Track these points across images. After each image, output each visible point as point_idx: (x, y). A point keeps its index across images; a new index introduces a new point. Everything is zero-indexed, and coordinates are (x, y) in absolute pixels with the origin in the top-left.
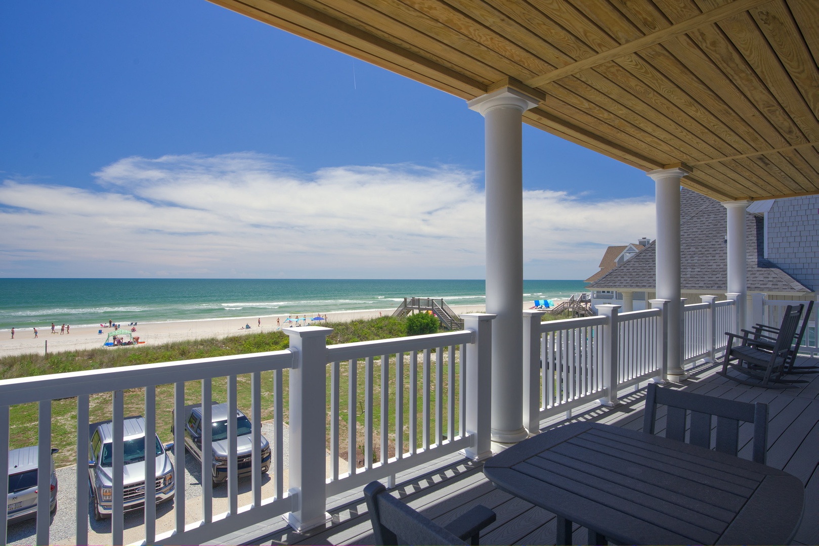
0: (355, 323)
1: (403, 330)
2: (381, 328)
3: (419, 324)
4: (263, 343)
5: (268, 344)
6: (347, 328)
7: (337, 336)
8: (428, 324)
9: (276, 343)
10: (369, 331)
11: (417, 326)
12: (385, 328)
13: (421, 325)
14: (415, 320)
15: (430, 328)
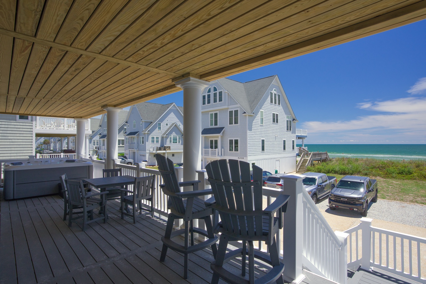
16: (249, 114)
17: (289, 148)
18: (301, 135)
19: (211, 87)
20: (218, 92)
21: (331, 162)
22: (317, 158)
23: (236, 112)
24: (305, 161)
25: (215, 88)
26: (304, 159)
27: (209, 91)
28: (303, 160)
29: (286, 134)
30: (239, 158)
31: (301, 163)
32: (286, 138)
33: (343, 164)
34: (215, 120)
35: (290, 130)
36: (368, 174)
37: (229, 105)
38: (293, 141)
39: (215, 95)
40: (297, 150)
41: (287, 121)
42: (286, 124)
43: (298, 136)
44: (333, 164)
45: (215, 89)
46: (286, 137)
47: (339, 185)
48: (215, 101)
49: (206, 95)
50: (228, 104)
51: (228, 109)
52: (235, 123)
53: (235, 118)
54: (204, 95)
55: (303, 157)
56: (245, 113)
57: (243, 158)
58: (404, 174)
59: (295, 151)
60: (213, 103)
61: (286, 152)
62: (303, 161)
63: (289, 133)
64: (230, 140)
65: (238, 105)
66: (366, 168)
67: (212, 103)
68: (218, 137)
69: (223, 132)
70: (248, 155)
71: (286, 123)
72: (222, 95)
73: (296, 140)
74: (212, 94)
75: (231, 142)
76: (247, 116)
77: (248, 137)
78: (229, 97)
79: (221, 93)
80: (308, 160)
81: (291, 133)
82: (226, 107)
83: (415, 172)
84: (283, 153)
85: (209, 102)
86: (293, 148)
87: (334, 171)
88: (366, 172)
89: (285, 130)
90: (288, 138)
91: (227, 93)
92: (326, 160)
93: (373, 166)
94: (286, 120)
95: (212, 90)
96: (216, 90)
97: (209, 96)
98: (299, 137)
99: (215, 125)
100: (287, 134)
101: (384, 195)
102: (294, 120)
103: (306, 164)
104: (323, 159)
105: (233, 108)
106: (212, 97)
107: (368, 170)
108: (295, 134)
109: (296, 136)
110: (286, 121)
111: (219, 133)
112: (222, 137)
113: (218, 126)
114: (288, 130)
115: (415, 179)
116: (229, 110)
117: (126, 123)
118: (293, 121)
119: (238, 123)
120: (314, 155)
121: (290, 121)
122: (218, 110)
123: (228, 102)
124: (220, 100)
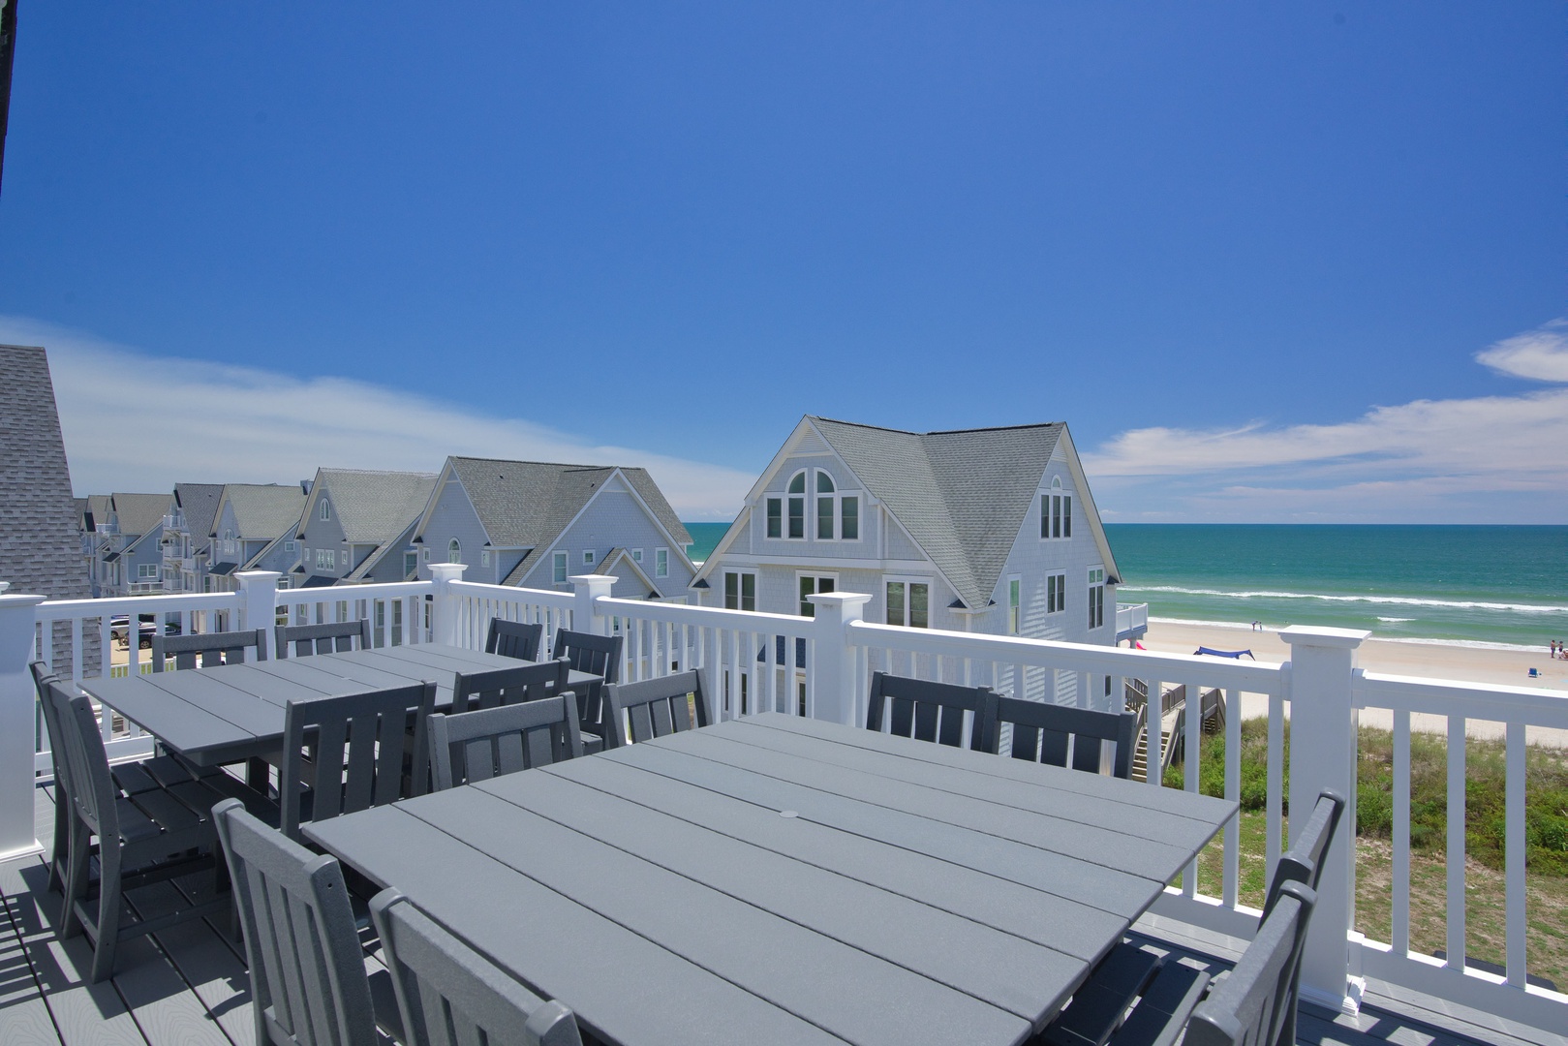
16: (978, 613)
18: (1129, 631)
19: (805, 470)
20: (837, 497)
23: (919, 591)
25: (822, 477)
27: (798, 485)
35: (1099, 623)
37: (887, 556)
39: (825, 507)
41: (1091, 592)
42: (1087, 605)
43: (1123, 634)
45: (825, 484)
48: (825, 531)
49: (785, 499)
50: (884, 553)
51: (883, 571)
53: (911, 613)
54: (774, 496)
56: (958, 604)
60: (816, 540)
65: (928, 566)
67: (810, 538)
71: (1087, 600)
72: (857, 515)
74: (811, 498)
76: (968, 618)
78: (887, 527)
79: (850, 506)
81: (1101, 632)
82: (875, 564)
85: (796, 531)
91: (879, 507)
94: (1087, 589)
95: (811, 483)
96: (831, 490)
97: (796, 507)
102: (1110, 580)
105: (904, 572)
106: (811, 513)
108: (1114, 632)
109: (1114, 639)
110: (1087, 594)
116: (886, 579)
117: (416, 544)
118: (1108, 586)
121: (1099, 590)
122: (834, 570)
123: (884, 546)
124: (850, 532)
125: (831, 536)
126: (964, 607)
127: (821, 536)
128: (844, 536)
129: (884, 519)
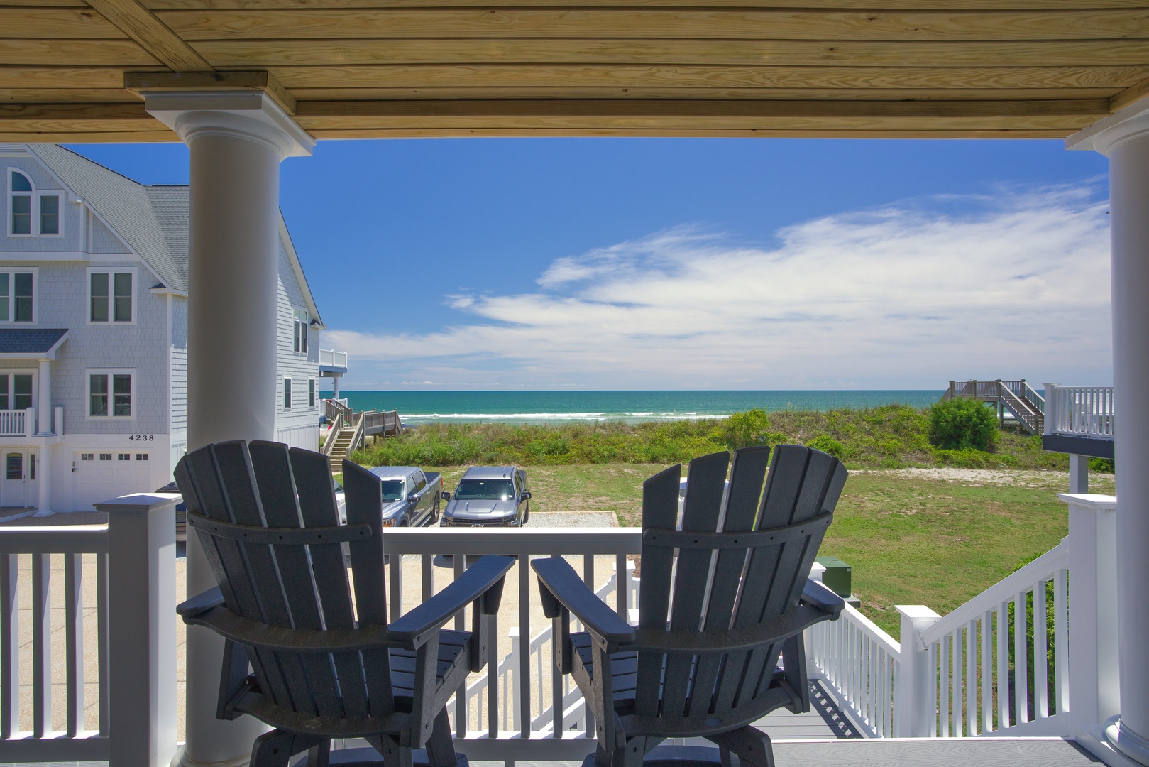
0: (833, 414)
1: (922, 428)
2: (880, 423)
3: (949, 417)
4: (682, 432)
5: (691, 435)
6: (818, 420)
7: (798, 431)
8: (969, 419)
9: (702, 434)
10: (854, 426)
11: (947, 422)
12: (888, 424)
13: (954, 419)
14: (944, 411)
15: (975, 426)
16: (179, 293)
17: (301, 402)
18: (332, 367)
20: (35, 196)
21: (410, 436)
22: (374, 427)
23: (124, 282)
24: (345, 437)
25: (19, 177)
26: (341, 433)
28: (338, 434)
29: (292, 361)
30: (135, 437)
31: (334, 442)
32: (294, 374)
33: (440, 440)
34: (17, 301)
35: (304, 350)
36: (494, 458)
37: (91, 250)
38: (312, 382)
39: (21, 205)
40: (320, 409)
41: (297, 324)
42: (293, 333)
43: (325, 367)
44: (413, 442)
45: (21, 184)
46: (292, 370)
47: (460, 493)
48: (21, 227)
50: (87, 247)
51: (86, 264)
52: (117, 319)
53: (116, 300)
55: (338, 426)
56: (161, 286)
57: (152, 438)
58: (556, 454)
59: (316, 409)
60: (11, 235)
61: (292, 415)
62: (339, 437)
63: (302, 359)
64: (92, 376)
65: (134, 258)
66: (490, 446)
68: (36, 364)
69: (62, 347)
70: (173, 425)
71: (293, 329)
72: (57, 212)
73: (318, 379)
75: (99, 383)
76: (170, 299)
77: (172, 367)
78: (90, 224)
79: (50, 205)
80: (353, 433)
81: (306, 359)
82: (78, 257)
83: (573, 448)
84: (283, 415)
86: (312, 403)
87: (420, 458)
88: (490, 454)
89: (290, 349)
90: (297, 374)
91: (82, 206)
92: (394, 430)
93: (502, 440)
94: (293, 321)
95: (5, 181)
96: (30, 189)
98: (328, 372)
99: (17, 319)
100: (294, 362)
101: (536, 503)
102: (314, 322)
103: (348, 445)
104: (388, 430)
105: (109, 263)
107: (493, 449)
108: (318, 362)
109: (318, 368)
110: (293, 325)
111: (44, 348)
112: (55, 367)
113: (35, 323)
114: (297, 349)
115: (574, 462)
116: (90, 271)
118: (313, 326)
119: (129, 319)
120: (369, 419)
121: (304, 326)
122: (33, 264)
123: (87, 241)
124: (49, 226)
125: (27, 230)
126: (165, 287)
127: (15, 231)
128: (44, 231)
129: (88, 217)
